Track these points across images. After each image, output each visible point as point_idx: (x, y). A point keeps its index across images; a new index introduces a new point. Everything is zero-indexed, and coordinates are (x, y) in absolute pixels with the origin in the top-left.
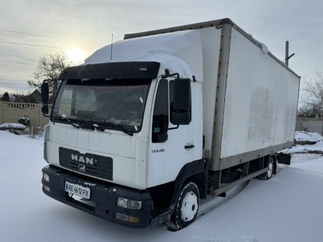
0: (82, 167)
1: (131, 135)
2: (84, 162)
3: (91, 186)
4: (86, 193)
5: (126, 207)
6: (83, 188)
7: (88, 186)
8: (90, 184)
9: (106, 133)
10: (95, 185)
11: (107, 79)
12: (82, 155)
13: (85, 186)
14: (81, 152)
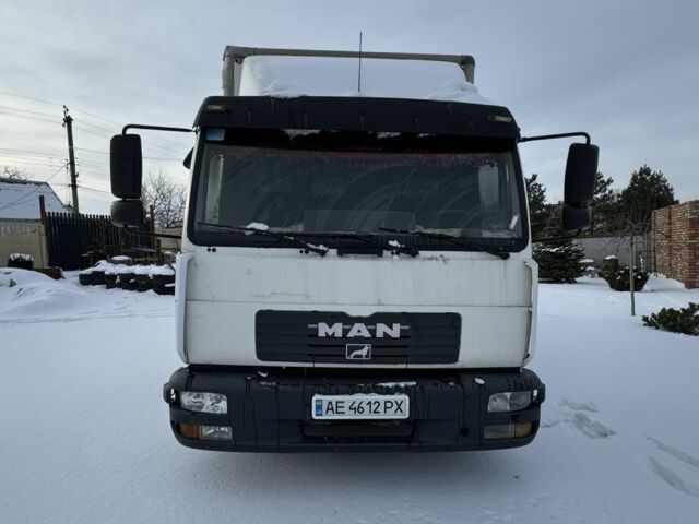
0: (361, 348)
1: (505, 257)
2: (367, 335)
3: (406, 387)
4: (395, 407)
5: (508, 408)
6: (382, 398)
7: (398, 390)
8: (402, 385)
9: (425, 259)
10: (414, 383)
11: (382, 135)
12: (359, 320)
13: (389, 391)
14: (353, 313)
